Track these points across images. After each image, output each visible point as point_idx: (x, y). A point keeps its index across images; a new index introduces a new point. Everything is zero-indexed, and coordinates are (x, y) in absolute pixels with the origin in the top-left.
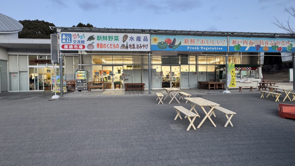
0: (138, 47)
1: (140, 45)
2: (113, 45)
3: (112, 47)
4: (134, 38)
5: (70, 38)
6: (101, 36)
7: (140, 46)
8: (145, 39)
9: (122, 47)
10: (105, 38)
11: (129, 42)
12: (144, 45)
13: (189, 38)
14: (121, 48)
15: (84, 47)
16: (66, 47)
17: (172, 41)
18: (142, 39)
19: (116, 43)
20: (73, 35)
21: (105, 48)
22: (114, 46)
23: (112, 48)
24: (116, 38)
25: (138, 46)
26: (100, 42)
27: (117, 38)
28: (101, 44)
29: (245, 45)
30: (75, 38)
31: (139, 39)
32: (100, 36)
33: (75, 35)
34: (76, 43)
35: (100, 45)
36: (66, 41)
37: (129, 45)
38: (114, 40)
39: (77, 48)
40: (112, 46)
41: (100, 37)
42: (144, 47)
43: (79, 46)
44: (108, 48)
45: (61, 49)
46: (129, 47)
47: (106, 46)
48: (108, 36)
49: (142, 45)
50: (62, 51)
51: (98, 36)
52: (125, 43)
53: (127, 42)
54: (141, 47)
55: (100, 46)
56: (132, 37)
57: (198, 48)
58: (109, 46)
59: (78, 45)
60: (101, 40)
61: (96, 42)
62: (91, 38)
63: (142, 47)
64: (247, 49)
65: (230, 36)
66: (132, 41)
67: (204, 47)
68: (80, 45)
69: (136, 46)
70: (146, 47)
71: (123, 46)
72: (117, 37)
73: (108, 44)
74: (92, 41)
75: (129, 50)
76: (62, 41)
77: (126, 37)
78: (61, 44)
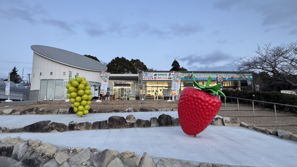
5: (147, 75)
10: (161, 75)
13: (199, 74)
16: (145, 79)
17: (191, 75)
19: (166, 77)
21: (161, 79)
26: (159, 76)
29: (226, 77)
30: (149, 75)
34: (149, 77)
35: (159, 78)
36: (145, 76)
45: (143, 80)
46: (171, 78)
50: (143, 81)
57: (203, 79)
58: (163, 78)
61: (157, 76)
62: (155, 75)
64: (227, 79)
65: (218, 73)
67: (206, 78)
68: (151, 78)
71: (169, 78)
72: (166, 74)
74: (156, 76)
77: (170, 75)
78: (143, 78)
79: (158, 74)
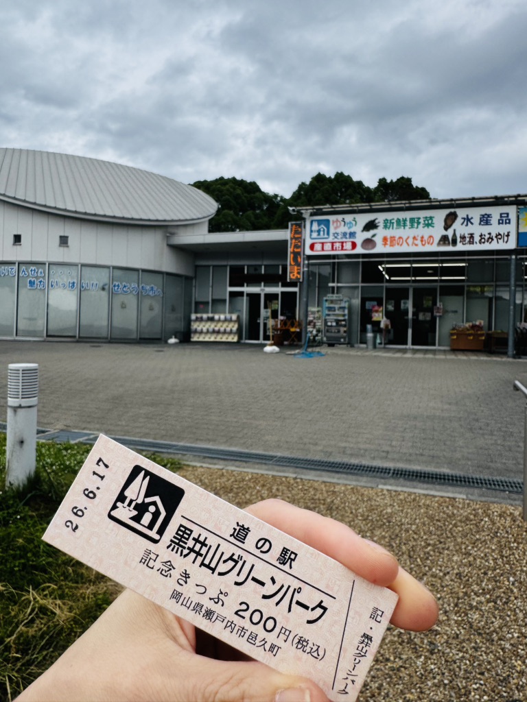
0: (483, 240)
1: (490, 234)
2: (419, 239)
3: (416, 242)
4: (472, 218)
5: (325, 229)
6: (393, 219)
7: (487, 236)
8: (503, 220)
9: (441, 243)
10: (401, 223)
11: (459, 228)
12: (500, 234)
14: (439, 244)
15: (354, 245)
16: (318, 247)
18: (495, 219)
19: (425, 232)
20: (333, 222)
21: (401, 245)
22: (422, 241)
23: (416, 245)
24: (428, 221)
25: (481, 239)
26: (389, 233)
27: (430, 222)
28: (393, 238)
30: (336, 228)
31: (485, 220)
32: (391, 220)
33: (337, 221)
34: (339, 237)
35: (389, 240)
36: (319, 234)
37: (461, 237)
38: (423, 227)
39: (340, 248)
40: (417, 240)
41: (391, 222)
42: (500, 239)
43: (344, 244)
44: (408, 245)
45: (308, 252)
46: (459, 240)
47: (405, 243)
48: (408, 220)
49: (494, 235)
50: (309, 257)
51: (387, 220)
52: (450, 233)
53: (455, 230)
54: (490, 240)
55: (389, 243)
56: (467, 216)
58: (410, 241)
59: (342, 243)
60: (393, 228)
61: (380, 234)
62: (371, 226)
63: (492, 239)
66: (467, 225)
68: (346, 242)
69: (477, 238)
70: (506, 238)
71: (444, 240)
72: (431, 218)
73: (408, 238)
74: (372, 232)
75: (460, 247)
76: (311, 235)
78: (308, 242)
79: (386, 221)
